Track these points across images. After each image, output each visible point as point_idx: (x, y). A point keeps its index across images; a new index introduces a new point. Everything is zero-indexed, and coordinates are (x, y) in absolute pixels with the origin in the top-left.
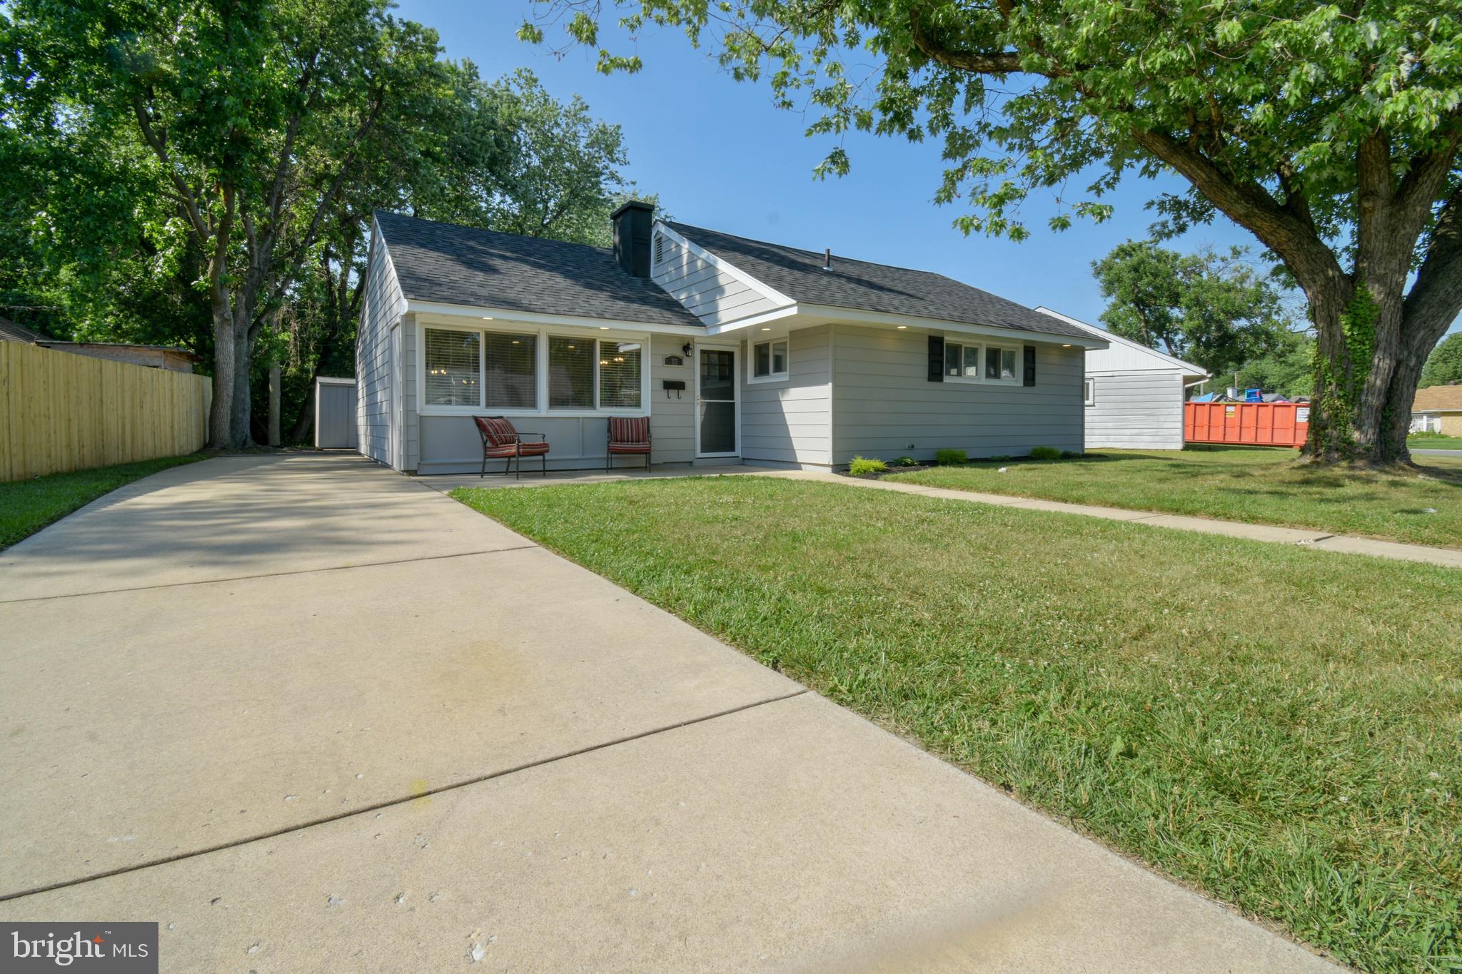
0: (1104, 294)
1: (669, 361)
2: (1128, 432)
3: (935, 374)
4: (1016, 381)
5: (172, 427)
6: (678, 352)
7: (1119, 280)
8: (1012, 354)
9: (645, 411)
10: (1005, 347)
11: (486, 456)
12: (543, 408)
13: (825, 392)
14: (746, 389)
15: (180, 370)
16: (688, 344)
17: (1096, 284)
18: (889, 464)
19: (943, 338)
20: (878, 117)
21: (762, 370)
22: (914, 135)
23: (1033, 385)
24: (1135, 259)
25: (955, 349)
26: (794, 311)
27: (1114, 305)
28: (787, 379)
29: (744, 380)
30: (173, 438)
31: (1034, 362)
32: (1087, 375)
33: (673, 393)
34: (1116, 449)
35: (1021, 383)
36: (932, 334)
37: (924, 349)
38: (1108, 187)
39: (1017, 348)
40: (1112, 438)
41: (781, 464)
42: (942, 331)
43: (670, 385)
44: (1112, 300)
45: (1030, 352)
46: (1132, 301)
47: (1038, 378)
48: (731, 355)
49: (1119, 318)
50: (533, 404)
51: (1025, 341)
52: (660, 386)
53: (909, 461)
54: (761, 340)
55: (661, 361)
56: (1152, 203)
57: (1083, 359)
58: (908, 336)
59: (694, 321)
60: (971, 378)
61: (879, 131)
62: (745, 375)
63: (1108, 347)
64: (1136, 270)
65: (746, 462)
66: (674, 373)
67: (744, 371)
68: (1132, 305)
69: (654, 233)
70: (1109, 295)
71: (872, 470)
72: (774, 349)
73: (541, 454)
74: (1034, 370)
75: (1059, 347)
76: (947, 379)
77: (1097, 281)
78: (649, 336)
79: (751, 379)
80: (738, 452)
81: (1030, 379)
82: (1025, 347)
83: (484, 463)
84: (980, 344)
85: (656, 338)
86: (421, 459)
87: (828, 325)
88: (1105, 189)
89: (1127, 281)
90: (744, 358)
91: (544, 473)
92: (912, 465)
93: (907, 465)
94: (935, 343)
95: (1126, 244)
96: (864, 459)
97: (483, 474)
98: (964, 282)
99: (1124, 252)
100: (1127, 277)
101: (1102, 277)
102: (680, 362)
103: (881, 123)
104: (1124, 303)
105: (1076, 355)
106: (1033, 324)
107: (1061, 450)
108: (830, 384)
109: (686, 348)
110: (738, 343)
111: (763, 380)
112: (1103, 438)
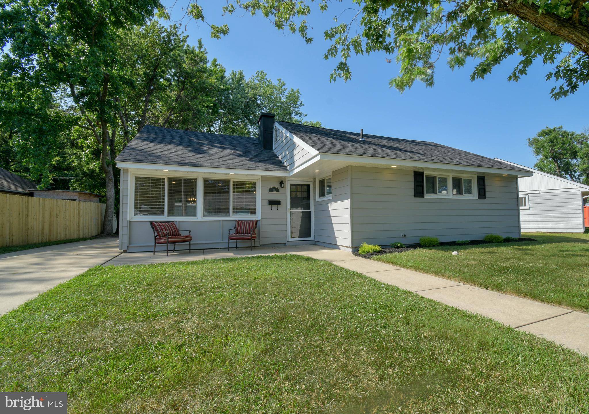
0: (535, 154)
1: (271, 190)
2: (550, 223)
3: (419, 193)
4: (474, 196)
5: (79, 226)
6: (277, 186)
7: (543, 147)
8: (470, 181)
9: (258, 217)
10: (464, 176)
11: (156, 243)
12: (200, 215)
13: (346, 204)
14: (316, 204)
15: (91, 201)
16: (282, 181)
17: (531, 150)
18: (383, 246)
19: (423, 173)
20: (364, 41)
21: (322, 194)
22: (388, 49)
23: (485, 198)
24: (551, 137)
25: (432, 180)
26: (318, 158)
27: (541, 159)
28: (331, 198)
29: (315, 199)
30: (79, 231)
31: (484, 185)
32: (520, 193)
33: (274, 207)
34: (544, 233)
35: (476, 197)
36: (416, 170)
37: (411, 179)
38: (521, 74)
39: (473, 177)
40: (541, 226)
41: (330, 245)
42: (422, 168)
43: (272, 203)
44: (540, 157)
45: (481, 180)
46: (551, 157)
47: (487, 194)
48: (308, 186)
49: (544, 166)
50: (195, 215)
51: (478, 173)
52: (266, 203)
53: (399, 245)
54: (322, 177)
55: (267, 190)
56: (551, 74)
57: (517, 183)
58: (399, 171)
59: (284, 168)
60: (444, 195)
61: (368, 51)
62: (315, 197)
63: (532, 175)
64: (552, 141)
65: (317, 243)
66: (274, 196)
67: (315, 193)
68: (551, 159)
69: (274, 127)
70: (538, 155)
71: (371, 251)
72: (327, 182)
73: (188, 241)
74: (484, 190)
75: (500, 176)
76: (427, 196)
77: (531, 148)
78: (260, 177)
79: (318, 199)
80: (313, 237)
81: (482, 194)
82: (478, 177)
83: (155, 246)
84: (448, 176)
85: (264, 178)
86: (129, 244)
87: (348, 166)
88: (520, 75)
89: (548, 147)
90: (315, 188)
91: (190, 252)
92: (401, 247)
93: (398, 247)
94: (418, 175)
95: (546, 129)
96: (368, 244)
97: (154, 252)
98: (446, 145)
99: (545, 133)
100: (547, 146)
101: (534, 146)
102: (278, 190)
103: (367, 45)
104: (547, 158)
105: (512, 180)
106: (482, 164)
107: (504, 236)
108: (349, 200)
109: (281, 183)
110: (312, 180)
111: (323, 199)
112: (536, 227)
